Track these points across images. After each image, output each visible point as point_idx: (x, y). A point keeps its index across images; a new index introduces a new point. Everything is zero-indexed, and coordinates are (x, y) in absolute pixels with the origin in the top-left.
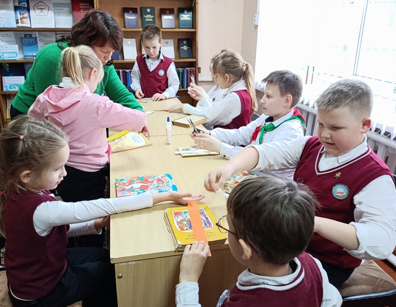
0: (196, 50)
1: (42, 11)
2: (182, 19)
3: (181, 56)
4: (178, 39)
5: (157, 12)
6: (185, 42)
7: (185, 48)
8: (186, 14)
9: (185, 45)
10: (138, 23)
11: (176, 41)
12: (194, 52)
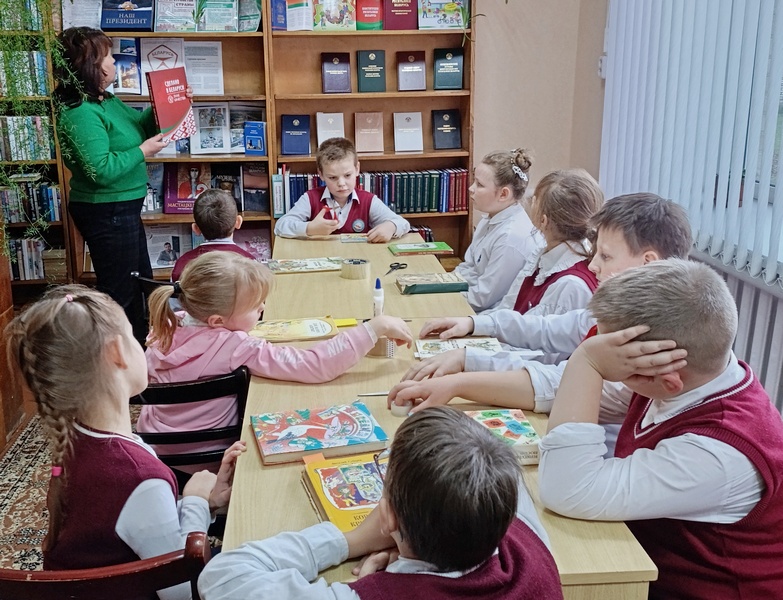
0: (470, 132)
1: (163, 63)
2: (441, 71)
3: (438, 146)
4: (432, 111)
5: (389, 59)
6: (446, 118)
7: (447, 129)
8: (449, 61)
9: (447, 123)
10: (349, 82)
11: (428, 116)
12: (464, 136)
